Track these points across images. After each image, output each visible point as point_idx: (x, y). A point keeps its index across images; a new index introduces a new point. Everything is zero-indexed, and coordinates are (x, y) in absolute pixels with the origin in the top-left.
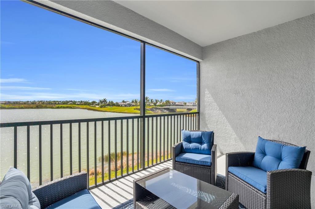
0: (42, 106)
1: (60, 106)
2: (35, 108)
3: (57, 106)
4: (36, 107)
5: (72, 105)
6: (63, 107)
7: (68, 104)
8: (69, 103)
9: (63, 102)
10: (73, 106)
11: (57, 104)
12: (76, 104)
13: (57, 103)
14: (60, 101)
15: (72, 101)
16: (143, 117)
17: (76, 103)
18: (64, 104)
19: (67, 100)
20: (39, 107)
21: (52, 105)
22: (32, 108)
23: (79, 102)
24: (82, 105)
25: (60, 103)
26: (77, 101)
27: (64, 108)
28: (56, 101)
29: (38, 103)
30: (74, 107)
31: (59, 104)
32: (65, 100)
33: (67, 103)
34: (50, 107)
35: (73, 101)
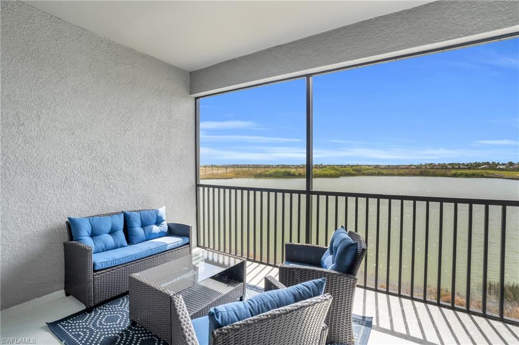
0: (428, 172)
1: (459, 172)
2: (418, 175)
3: (454, 172)
4: (418, 173)
5: (487, 171)
6: (465, 173)
7: (478, 169)
8: (480, 167)
9: (467, 165)
10: (486, 173)
11: (457, 169)
12: (496, 169)
13: (457, 167)
14: (463, 164)
15: (488, 163)
16: (309, 192)
17: (498, 167)
18: (470, 169)
19: (478, 162)
20: (424, 173)
21: (445, 171)
22: (414, 175)
23: (503, 164)
24: (514, 170)
25: (461, 167)
26: (500, 163)
27: (467, 176)
28: (455, 163)
29: (424, 167)
30: (488, 173)
31: (459, 168)
32: (472, 162)
33: (476, 166)
34: (441, 173)
35: (491, 163)
